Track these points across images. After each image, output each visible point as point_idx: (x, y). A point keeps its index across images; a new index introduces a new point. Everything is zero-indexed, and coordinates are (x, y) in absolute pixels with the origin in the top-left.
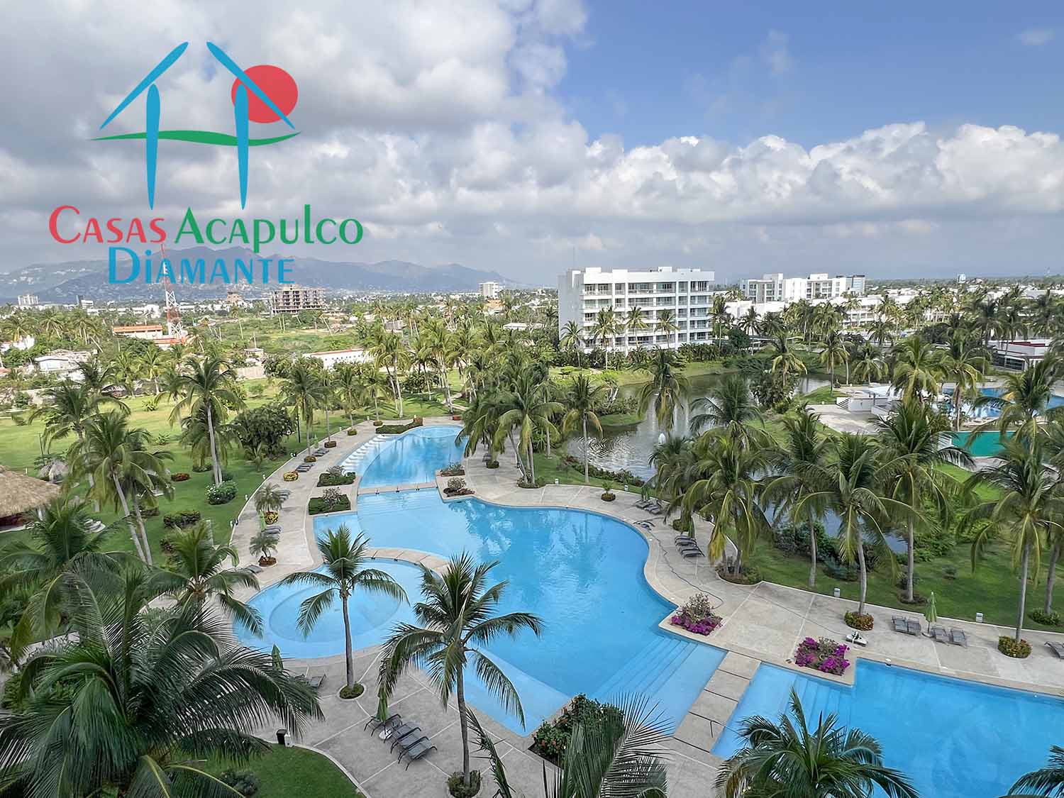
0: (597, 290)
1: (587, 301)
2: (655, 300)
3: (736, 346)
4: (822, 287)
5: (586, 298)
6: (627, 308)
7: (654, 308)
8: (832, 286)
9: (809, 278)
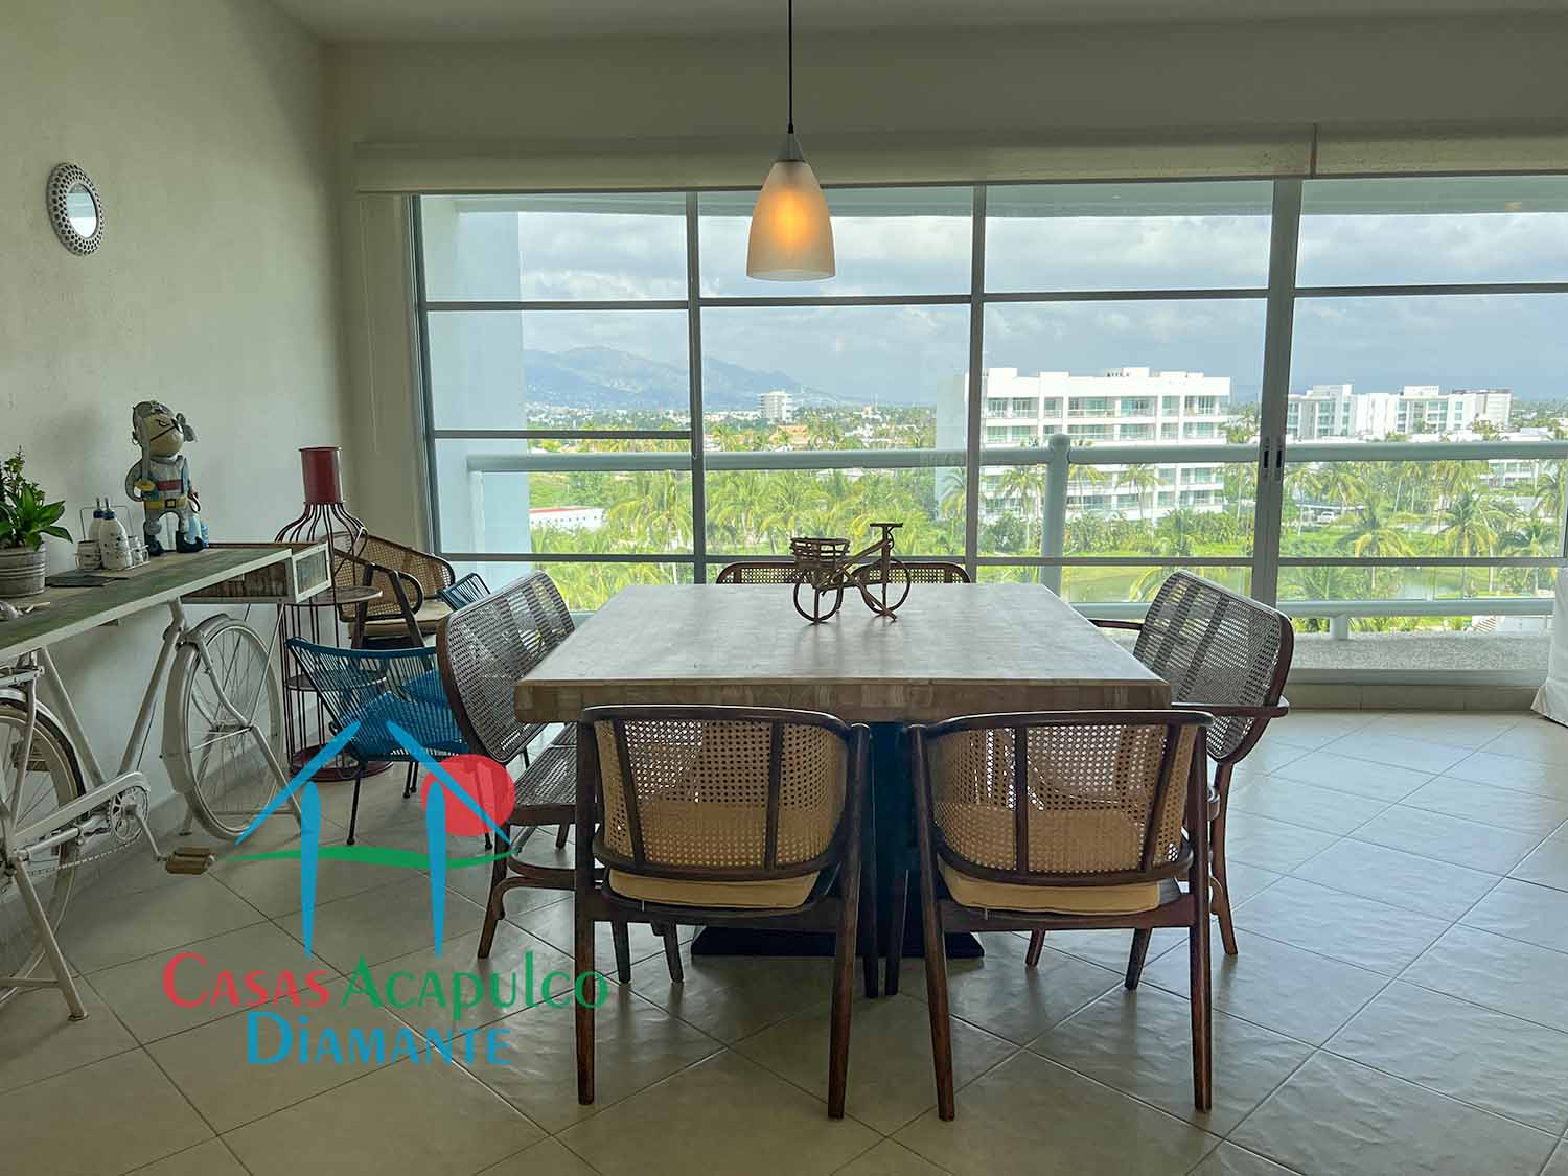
0: (1010, 409)
1: (992, 430)
2: (1117, 429)
4: (1427, 410)
5: (990, 423)
8: (1446, 409)
9: (1402, 394)
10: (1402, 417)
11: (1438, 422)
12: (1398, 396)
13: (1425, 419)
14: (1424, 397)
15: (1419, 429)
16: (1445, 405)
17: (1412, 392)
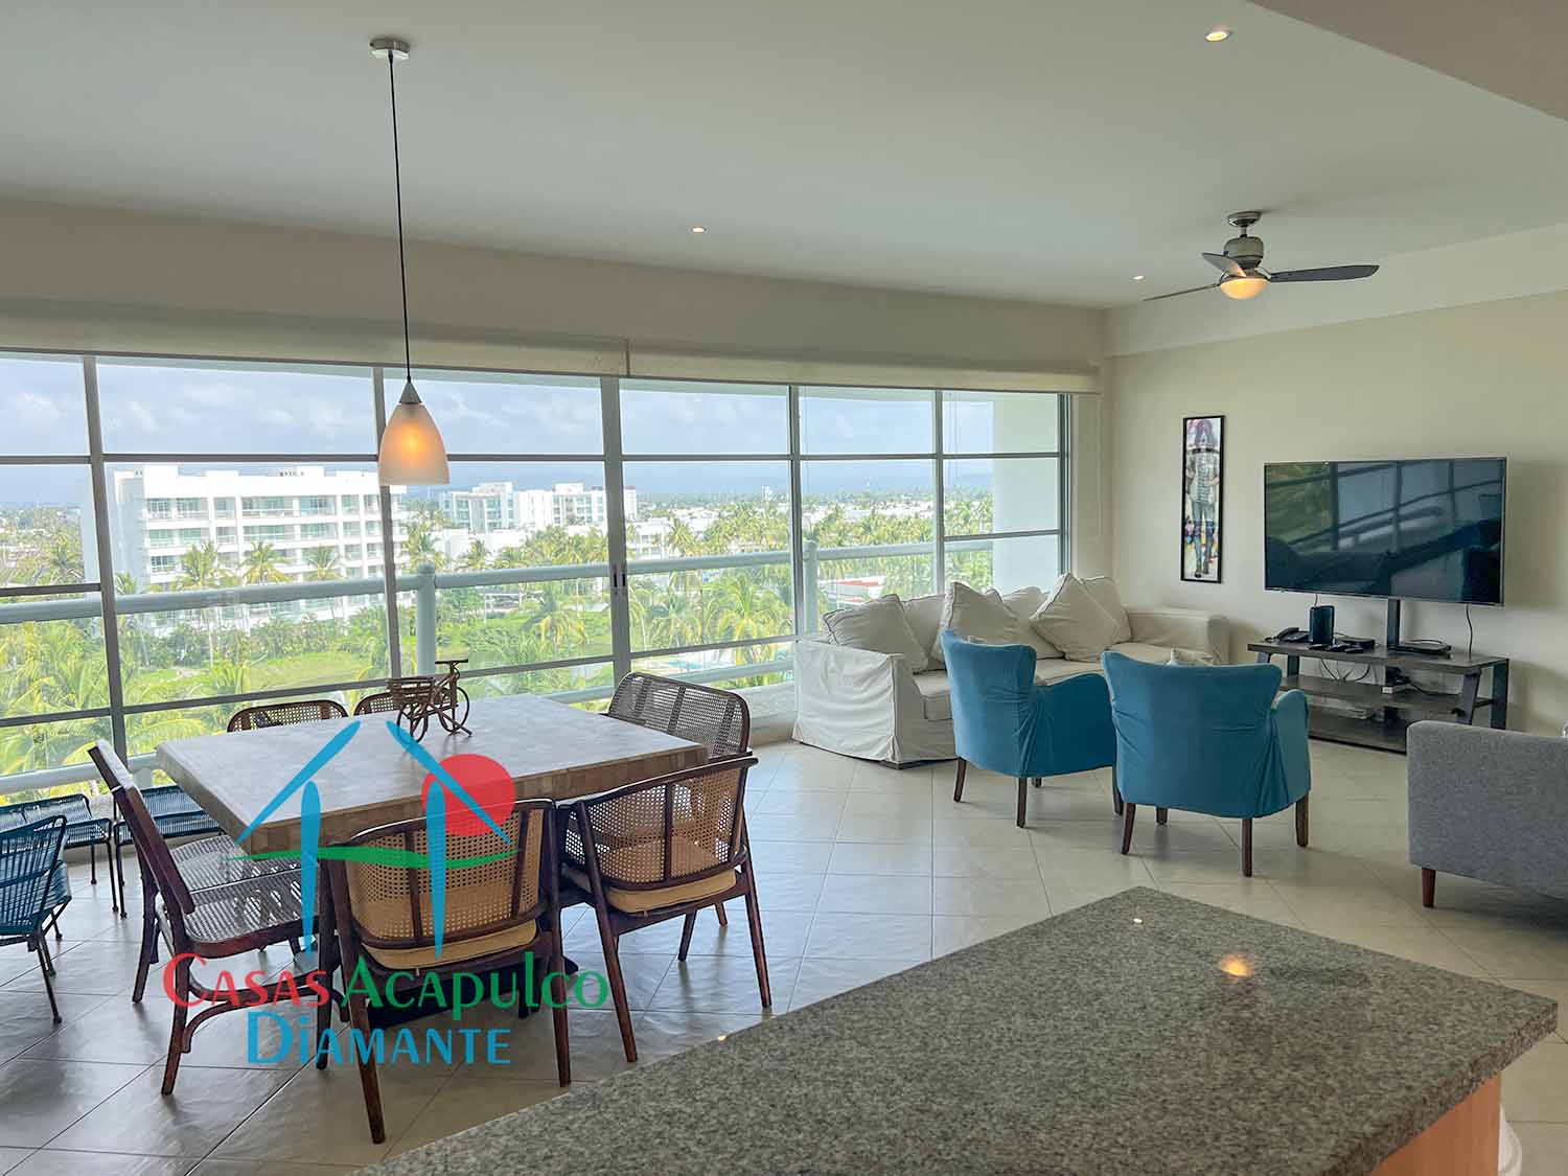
0: (174, 511)
1: (154, 534)
2: (297, 529)
4: (576, 505)
5: (150, 526)
6: (241, 546)
7: (298, 543)
8: (590, 503)
9: (554, 490)
10: (557, 510)
11: (586, 515)
12: (551, 494)
13: (575, 511)
14: (571, 493)
15: (572, 521)
16: (589, 500)
17: (562, 489)
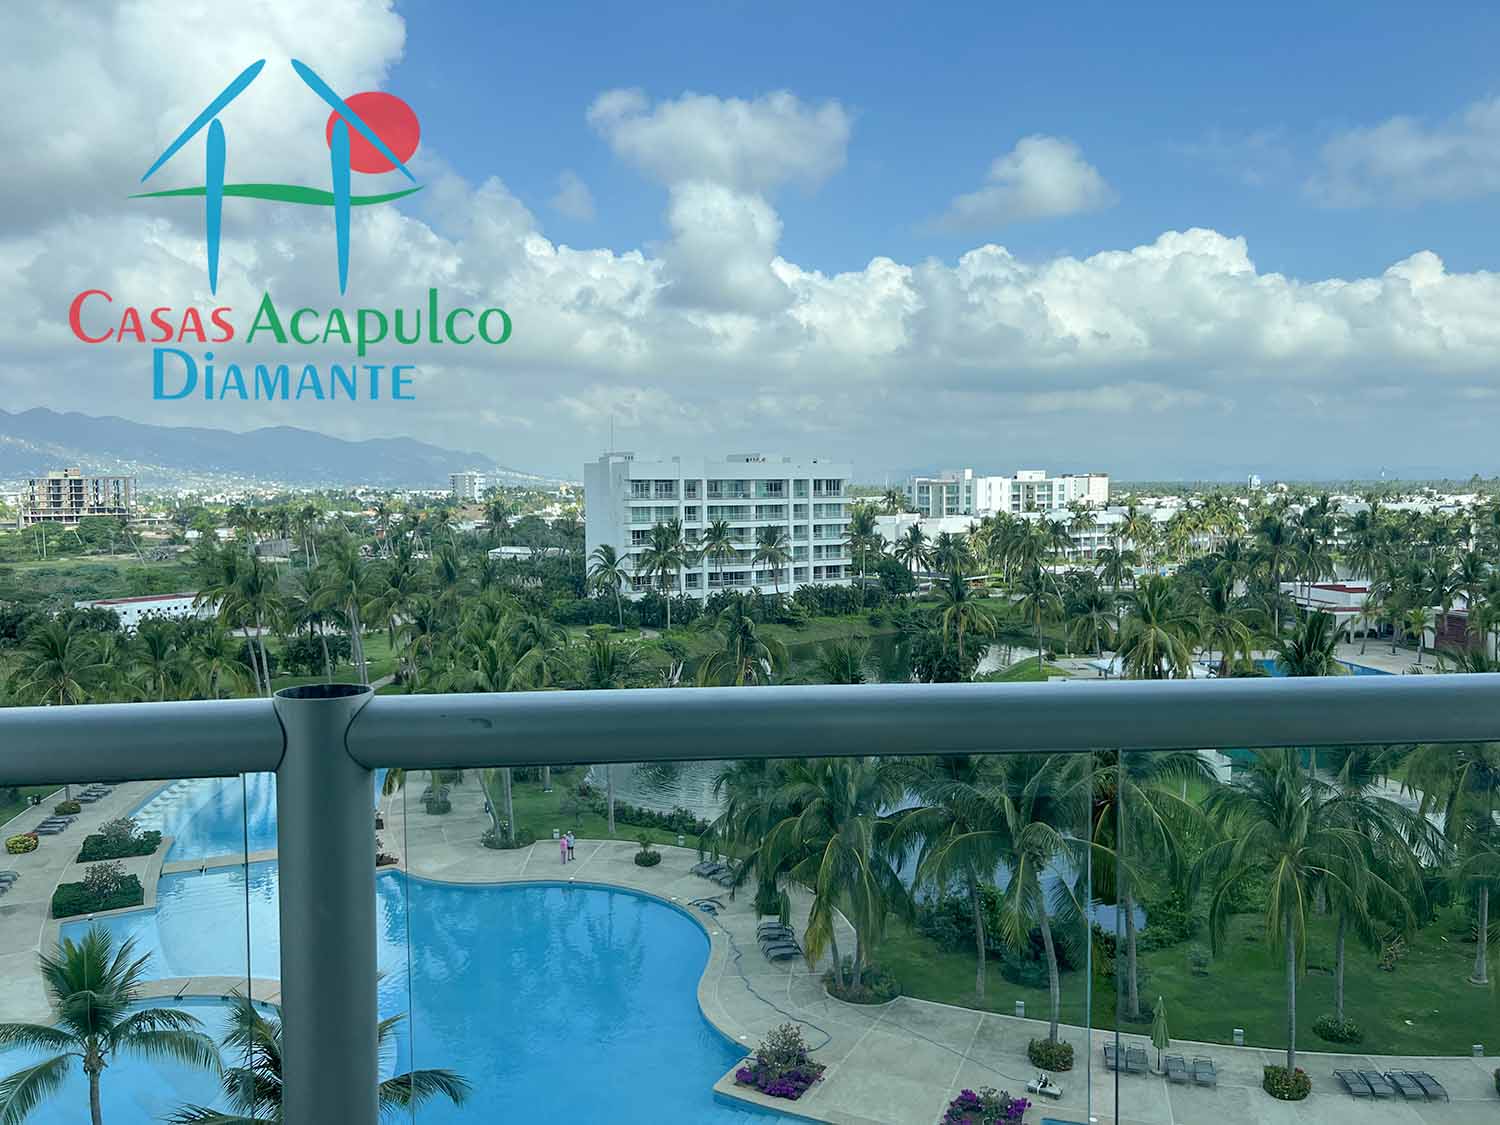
0: (652, 491)
1: (636, 510)
2: (753, 510)
3: (890, 589)
4: (1037, 492)
5: (633, 504)
6: (705, 523)
7: (753, 524)
8: (1051, 490)
10: (1016, 497)
11: (1046, 502)
13: (1035, 499)
14: (1033, 480)
16: (1050, 487)
17: (1024, 476)
